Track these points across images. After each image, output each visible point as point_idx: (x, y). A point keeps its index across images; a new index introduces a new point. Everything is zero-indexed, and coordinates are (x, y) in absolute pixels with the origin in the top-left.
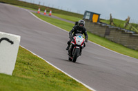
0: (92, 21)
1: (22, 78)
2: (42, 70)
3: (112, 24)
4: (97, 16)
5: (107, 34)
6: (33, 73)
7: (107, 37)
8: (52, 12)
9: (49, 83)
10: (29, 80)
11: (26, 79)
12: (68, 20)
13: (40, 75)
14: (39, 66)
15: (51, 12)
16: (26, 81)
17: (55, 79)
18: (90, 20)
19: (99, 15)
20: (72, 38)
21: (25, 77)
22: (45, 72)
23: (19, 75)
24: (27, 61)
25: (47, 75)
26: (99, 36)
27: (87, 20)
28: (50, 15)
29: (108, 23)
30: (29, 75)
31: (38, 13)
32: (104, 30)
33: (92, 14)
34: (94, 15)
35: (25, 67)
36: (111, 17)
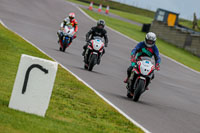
0: (166, 24)
1: (59, 122)
2: (87, 107)
4: (175, 17)
5: (188, 43)
6: (75, 113)
7: (187, 48)
9: (95, 129)
10: (68, 124)
11: (64, 123)
12: (132, 20)
13: (84, 115)
14: (83, 101)
15: (108, 8)
16: (63, 126)
17: (105, 123)
18: (164, 23)
19: (177, 15)
20: (89, 41)
21: (64, 119)
22: (91, 110)
23: (54, 116)
25: (93, 115)
27: (160, 22)
28: (107, 13)
29: (190, 26)
30: (69, 115)
31: (90, 9)
32: (183, 38)
33: (167, 13)
34: (170, 16)
35: (64, 102)
36: (195, 17)
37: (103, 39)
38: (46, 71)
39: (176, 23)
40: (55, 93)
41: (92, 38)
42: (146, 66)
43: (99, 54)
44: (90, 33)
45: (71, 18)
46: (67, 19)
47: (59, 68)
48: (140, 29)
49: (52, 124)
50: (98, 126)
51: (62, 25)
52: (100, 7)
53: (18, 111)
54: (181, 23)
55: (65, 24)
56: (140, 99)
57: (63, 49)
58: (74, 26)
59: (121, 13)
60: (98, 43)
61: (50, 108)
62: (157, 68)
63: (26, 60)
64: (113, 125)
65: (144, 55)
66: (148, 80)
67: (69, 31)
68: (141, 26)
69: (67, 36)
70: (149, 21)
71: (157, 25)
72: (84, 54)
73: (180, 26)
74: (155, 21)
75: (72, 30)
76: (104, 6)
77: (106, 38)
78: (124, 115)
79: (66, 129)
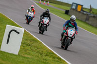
0: (77, 10)
1: (25, 57)
2: (38, 50)
3: (91, 12)
4: (81, 7)
5: (87, 19)
6: (32, 53)
7: (87, 22)
8: (50, 2)
9: (43, 61)
10: (29, 58)
11: (27, 58)
12: (60, 8)
13: (37, 54)
14: (37, 47)
15: (48, 3)
16: (27, 60)
17: (47, 58)
18: (76, 9)
19: (82, 6)
20: (41, 19)
21: (27, 56)
22: (40, 52)
23: (22, 55)
24: (29, 42)
25: (41, 54)
26: (82, 21)
27: (74, 9)
28: (48, 5)
29: (88, 11)
30: (29, 54)
31: (40, 3)
32: (85, 17)
33: (77, 5)
34: (79, 6)
35: (27, 48)
36: (91, 7)
37: (48, 18)
38: (18, 33)
39: (82, 10)
40: (23, 43)
41: (43, 18)
42: (71, 32)
43: (47, 26)
44: (42, 16)
45: (32, 8)
46: (30, 8)
47: (25, 31)
48: (64, 12)
49: (21, 58)
50: (44, 59)
51: (28, 11)
52: (45, 2)
53: (5, 52)
54: (84, 10)
55: (29, 11)
56: (68, 49)
57: (28, 23)
58: (34, 11)
59: (55, 5)
60: (46, 20)
61: (20, 51)
62: (76, 33)
63: (9, 28)
64: (51, 59)
65: (70, 26)
66: (72, 39)
67: (31, 14)
68: (65, 11)
69: (30, 17)
70: (68, 8)
71: (72, 11)
72: (39, 26)
73: (83, 11)
74: (72, 9)
75: (33, 14)
76: (47, 2)
77: (50, 18)
78: (56, 54)
79: (28, 61)
